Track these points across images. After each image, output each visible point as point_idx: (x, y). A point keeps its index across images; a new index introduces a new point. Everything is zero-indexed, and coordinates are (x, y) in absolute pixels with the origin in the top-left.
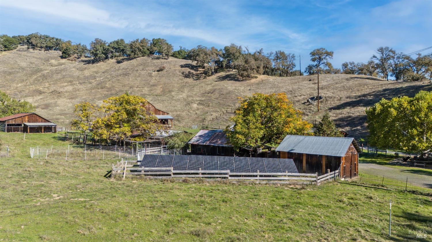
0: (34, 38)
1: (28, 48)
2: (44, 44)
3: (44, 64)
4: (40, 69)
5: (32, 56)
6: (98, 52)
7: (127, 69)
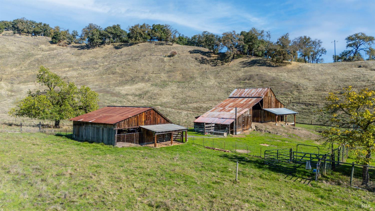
0: (20, 23)
1: (14, 33)
2: (30, 29)
3: (34, 49)
4: (32, 54)
5: (21, 41)
6: (95, 37)
7: (131, 54)
